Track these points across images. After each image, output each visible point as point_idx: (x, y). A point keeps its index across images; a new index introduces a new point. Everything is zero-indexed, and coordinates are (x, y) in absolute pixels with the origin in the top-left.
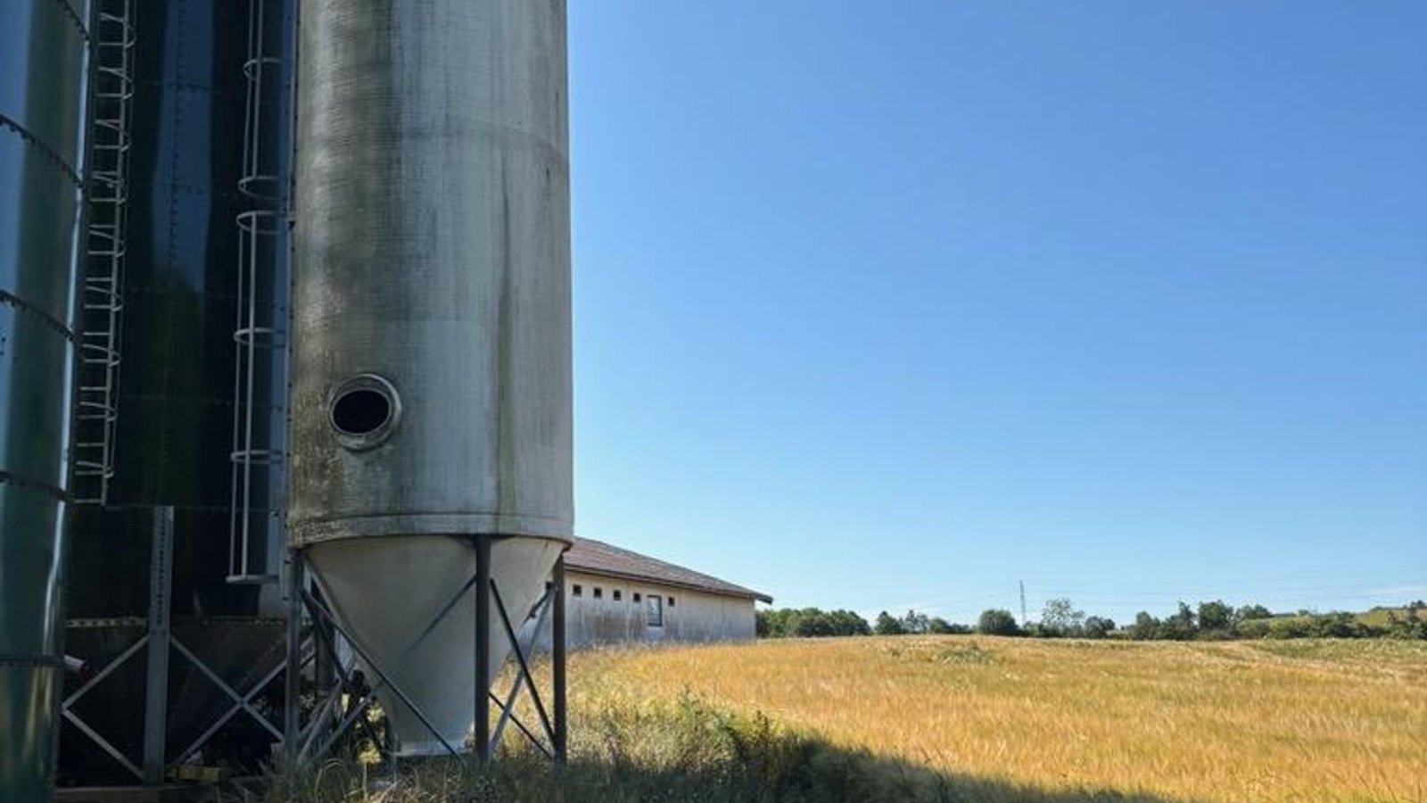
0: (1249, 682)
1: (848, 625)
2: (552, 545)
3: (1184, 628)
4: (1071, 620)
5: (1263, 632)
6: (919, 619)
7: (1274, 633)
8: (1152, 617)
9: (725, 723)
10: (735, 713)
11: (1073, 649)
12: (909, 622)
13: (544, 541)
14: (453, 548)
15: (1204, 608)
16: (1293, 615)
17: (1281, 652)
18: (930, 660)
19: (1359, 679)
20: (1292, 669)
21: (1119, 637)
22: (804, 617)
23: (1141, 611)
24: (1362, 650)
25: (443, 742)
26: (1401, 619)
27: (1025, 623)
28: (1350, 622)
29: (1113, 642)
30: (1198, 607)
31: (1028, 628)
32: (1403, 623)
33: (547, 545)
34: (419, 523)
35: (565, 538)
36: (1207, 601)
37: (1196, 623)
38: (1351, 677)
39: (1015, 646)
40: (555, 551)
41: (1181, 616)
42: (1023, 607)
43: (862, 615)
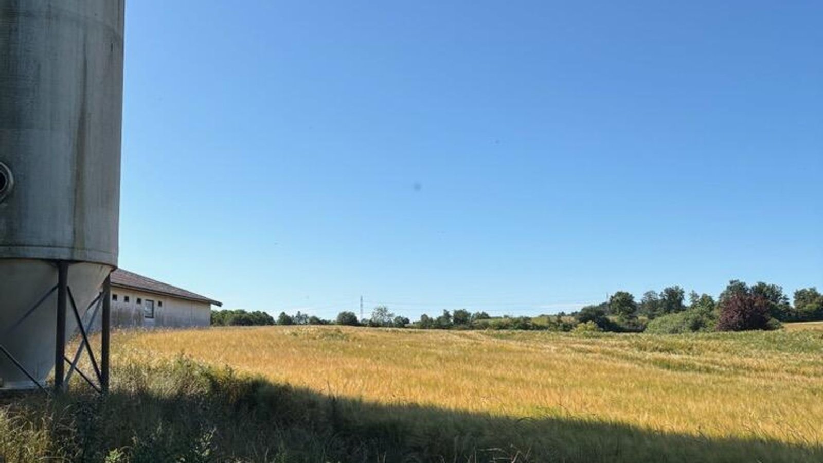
0: (481, 351)
1: (262, 320)
2: (105, 267)
3: (446, 324)
4: (387, 317)
5: (485, 326)
6: (303, 317)
7: (491, 327)
8: (429, 316)
9: (205, 371)
10: (211, 366)
11: (390, 333)
12: (297, 318)
13: (100, 266)
14: (44, 267)
15: (457, 313)
16: (501, 318)
17: (495, 336)
18: (314, 339)
19: (533, 350)
20: (502, 345)
21: (412, 327)
22: (235, 315)
23: (423, 314)
24: (535, 337)
25: (34, 381)
26: (553, 321)
27: (362, 319)
28: (529, 322)
29: (410, 330)
30: (453, 312)
31: (364, 322)
32: (554, 323)
33: (102, 267)
34: (22, 252)
35: (113, 264)
36: (458, 309)
37: (452, 321)
38: (530, 349)
39: (361, 331)
40: (106, 271)
41: (444, 317)
42: (361, 310)
43: (270, 314)
